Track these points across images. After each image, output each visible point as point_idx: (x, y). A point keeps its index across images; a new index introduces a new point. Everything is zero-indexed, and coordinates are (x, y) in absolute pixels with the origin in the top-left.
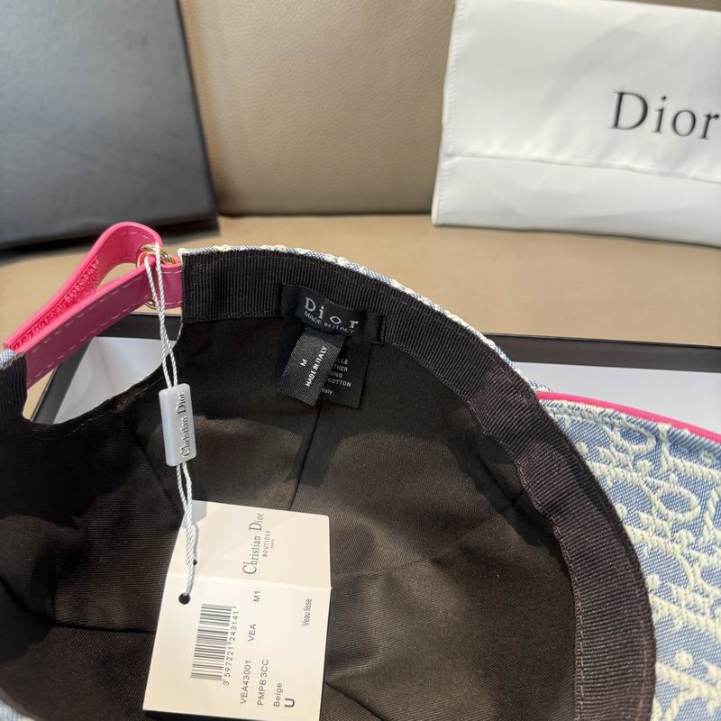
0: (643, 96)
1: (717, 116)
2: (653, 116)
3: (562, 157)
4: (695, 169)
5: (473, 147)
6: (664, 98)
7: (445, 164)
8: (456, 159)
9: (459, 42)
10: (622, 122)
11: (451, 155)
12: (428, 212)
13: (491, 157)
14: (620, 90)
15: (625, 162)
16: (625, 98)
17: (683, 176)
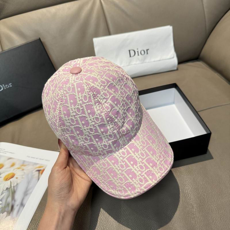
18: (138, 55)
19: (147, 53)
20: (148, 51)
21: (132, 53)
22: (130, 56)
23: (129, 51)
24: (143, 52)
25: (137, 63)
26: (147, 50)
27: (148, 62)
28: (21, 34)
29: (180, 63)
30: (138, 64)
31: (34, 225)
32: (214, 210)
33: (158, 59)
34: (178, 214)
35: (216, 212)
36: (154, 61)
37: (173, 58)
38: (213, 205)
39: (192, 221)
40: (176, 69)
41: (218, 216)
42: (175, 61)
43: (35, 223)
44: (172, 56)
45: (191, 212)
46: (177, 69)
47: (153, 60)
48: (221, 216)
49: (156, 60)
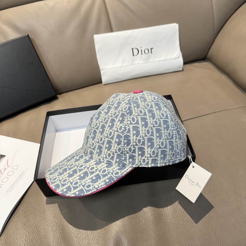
0: (137, 48)
1: (153, 48)
2: (140, 51)
3: (124, 65)
4: (151, 60)
5: (106, 68)
6: (141, 48)
7: (102, 72)
8: (104, 71)
9: (97, 47)
10: (134, 54)
11: (102, 70)
12: (101, 82)
13: (110, 68)
14: (132, 48)
15: (137, 62)
16: (134, 49)
17: (150, 62)
18: (142, 54)
19: (151, 53)
20: (152, 50)
21: (136, 52)
22: (133, 55)
23: (133, 49)
24: (146, 51)
25: (140, 62)
26: (151, 49)
27: (152, 62)
28: (16, 28)
29: (185, 63)
30: (142, 63)
31: (28, 232)
32: (214, 219)
33: (163, 58)
34: (177, 223)
35: (216, 221)
36: (159, 61)
37: (179, 57)
38: (214, 214)
39: (191, 230)
40: (181, 69)
41: (218, 225)
42: (181, 61)
43: (29, 230)
44: (178, 56)
45: (190, 221)
46: (183, 70)
47: (157, 59)
48: (221, 225)
49: (160, 60)
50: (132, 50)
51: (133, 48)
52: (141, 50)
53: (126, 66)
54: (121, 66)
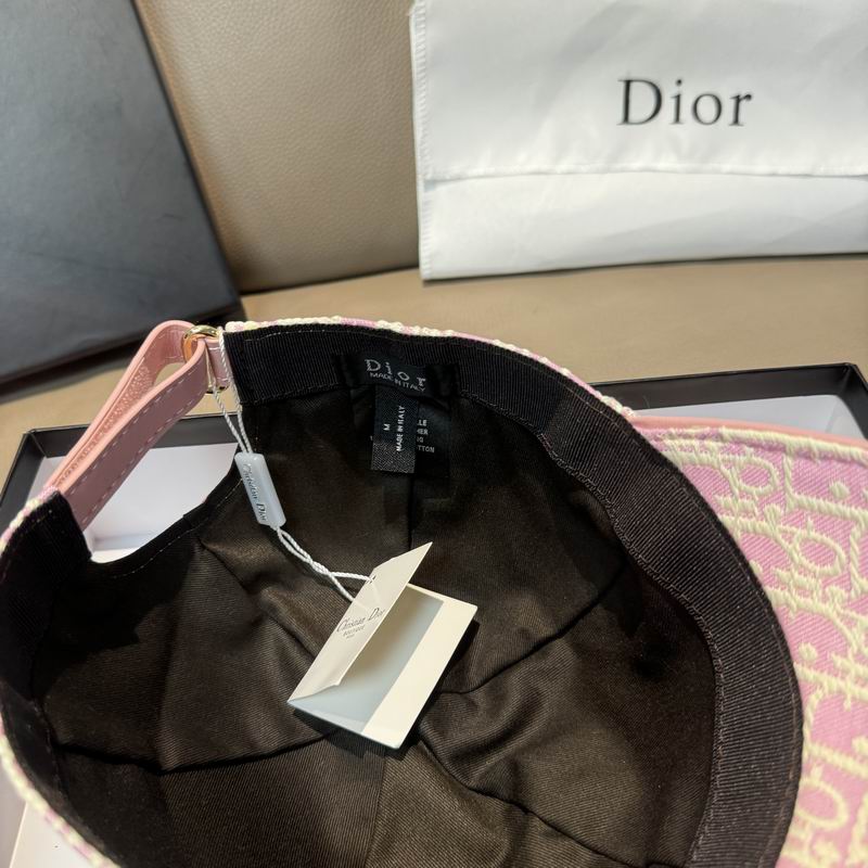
18: (677, 119)
19: (736, 121)
20: (744, 104)
21: (642, 101)
22: (626, 119)
23: (628, 83)
24: (707, 109)
25: (662, 165)
26: (738, 99)
27: (732, 173)
36: (774, 175)
47: (763, 168)
49: (782, 169)
50: (622, 86)
51: (633, 76)
52: (678, 98)
53: (569, 173)
54: (545, 167)
